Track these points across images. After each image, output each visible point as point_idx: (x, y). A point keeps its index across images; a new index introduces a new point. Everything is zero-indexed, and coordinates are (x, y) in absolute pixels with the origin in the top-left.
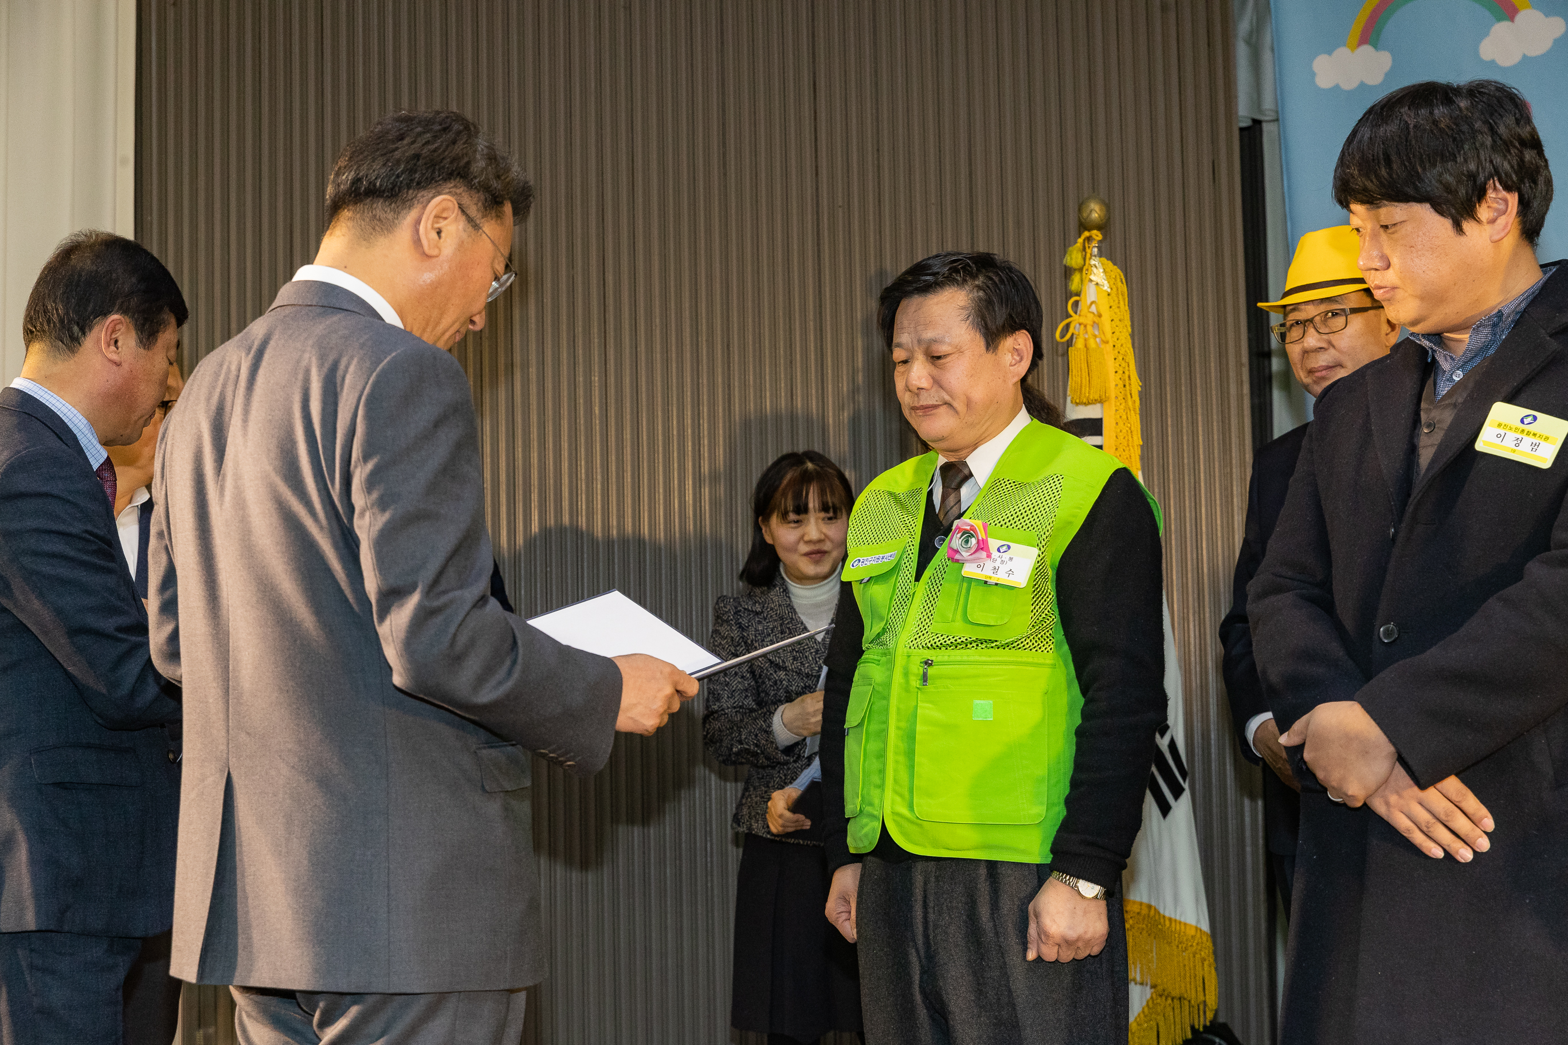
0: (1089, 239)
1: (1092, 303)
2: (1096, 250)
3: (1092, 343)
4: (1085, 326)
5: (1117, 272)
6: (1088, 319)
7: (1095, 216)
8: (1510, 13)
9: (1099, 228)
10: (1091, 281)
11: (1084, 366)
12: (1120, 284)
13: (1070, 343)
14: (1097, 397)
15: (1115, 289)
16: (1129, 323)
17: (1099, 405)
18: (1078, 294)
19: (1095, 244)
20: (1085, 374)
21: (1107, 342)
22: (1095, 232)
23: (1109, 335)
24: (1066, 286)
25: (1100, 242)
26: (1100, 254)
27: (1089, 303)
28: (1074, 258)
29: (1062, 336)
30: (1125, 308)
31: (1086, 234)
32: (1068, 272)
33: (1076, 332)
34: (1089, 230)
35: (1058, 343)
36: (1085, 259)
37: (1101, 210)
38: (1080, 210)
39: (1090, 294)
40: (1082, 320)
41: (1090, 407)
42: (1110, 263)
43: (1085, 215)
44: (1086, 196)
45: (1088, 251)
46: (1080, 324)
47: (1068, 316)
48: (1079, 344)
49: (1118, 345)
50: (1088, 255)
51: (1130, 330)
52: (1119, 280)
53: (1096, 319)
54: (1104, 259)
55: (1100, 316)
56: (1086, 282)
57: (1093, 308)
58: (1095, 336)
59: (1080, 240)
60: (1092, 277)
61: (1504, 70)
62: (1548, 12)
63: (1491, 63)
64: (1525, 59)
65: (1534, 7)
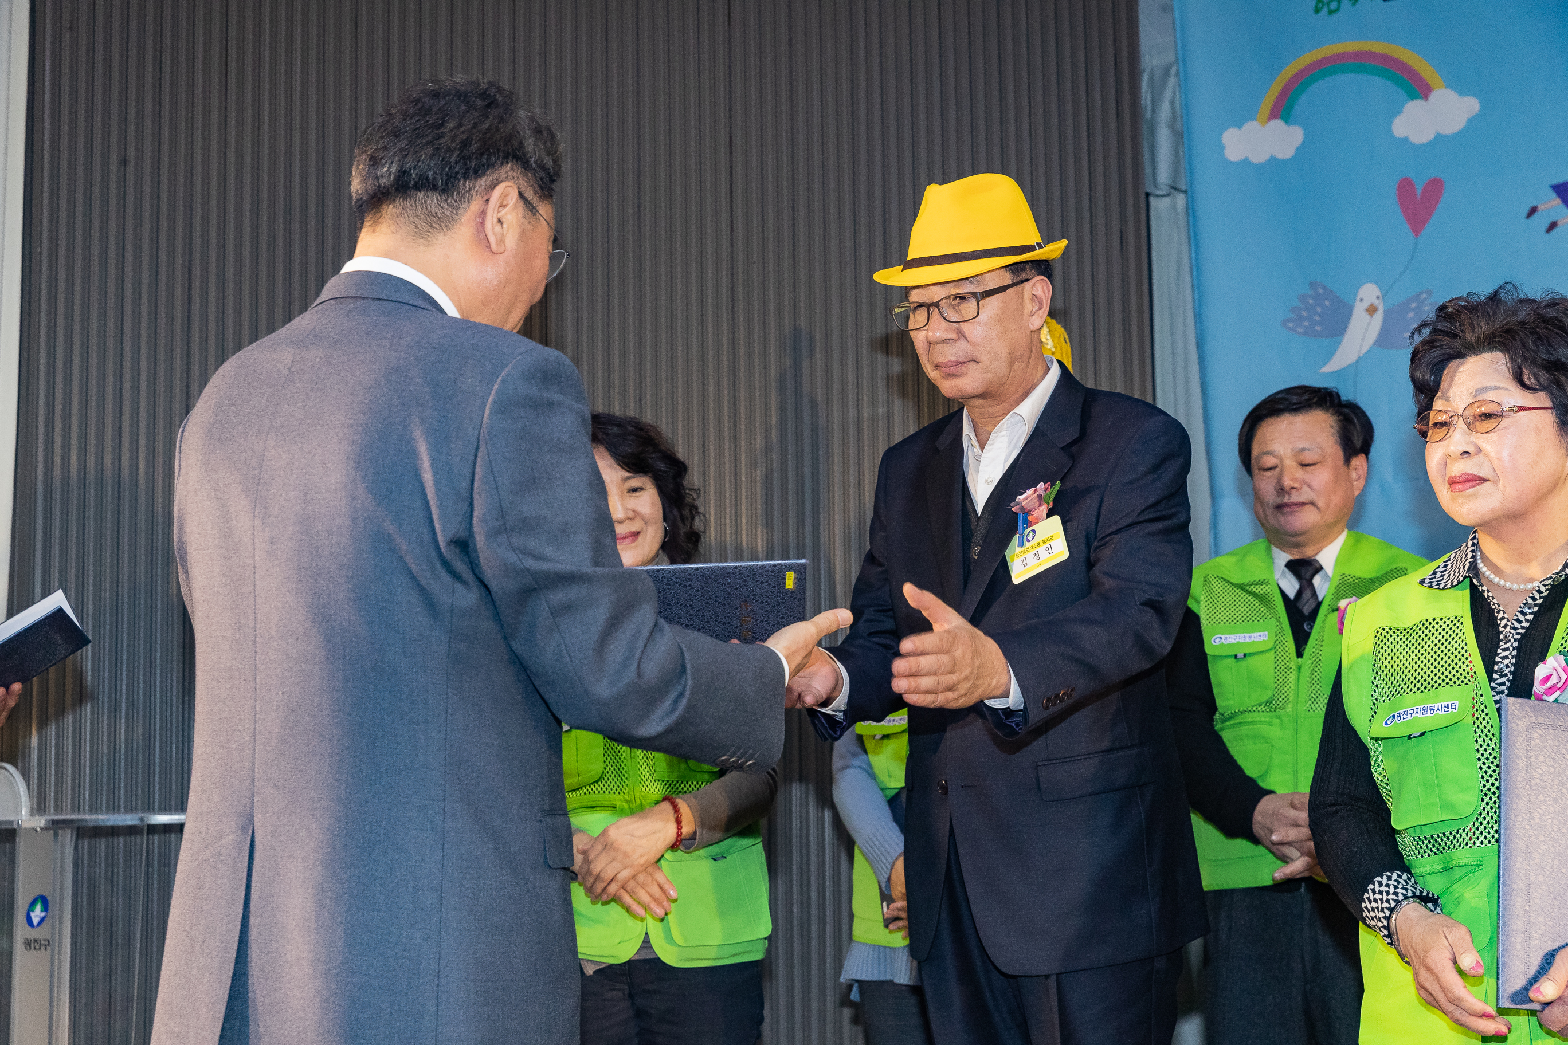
5: (1061, 331)
8: (1423, 91)
52: (1062, 339)
61: (1417, 147)
62: (1462, 92)
63: (1405, 140)
64: (1439, 137)
65: (1448, 85)
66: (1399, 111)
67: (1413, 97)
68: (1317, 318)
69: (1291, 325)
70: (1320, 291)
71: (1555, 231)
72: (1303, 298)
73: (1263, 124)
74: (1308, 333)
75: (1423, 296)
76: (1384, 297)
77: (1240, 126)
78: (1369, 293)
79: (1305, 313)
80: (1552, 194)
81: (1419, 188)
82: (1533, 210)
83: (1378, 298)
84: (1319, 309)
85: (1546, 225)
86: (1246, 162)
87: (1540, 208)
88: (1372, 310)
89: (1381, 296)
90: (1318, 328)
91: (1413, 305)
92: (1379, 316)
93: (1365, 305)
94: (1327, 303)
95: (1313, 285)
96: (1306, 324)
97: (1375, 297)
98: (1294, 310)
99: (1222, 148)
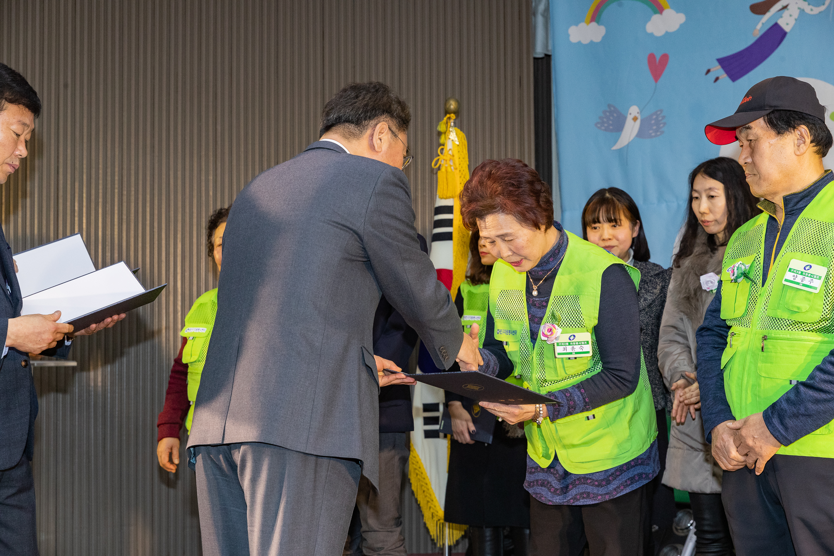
0: (449, 118)
1: (450, 149)
2: (452, 124)
3: (449, 169)
4: (446, 161)
5: (462, 135)
6: (448, 158)
7: (452, 107)
8: (660, 10)
9: (454, 113)
10: (449, 139)
11: (445, 180)
12: (463, 141)
13: (439, 169)
14: (451, 195)
15: (461, 143)
16: (467, 159)
17: (452, 199)
18: (443, 145)
19: (452, 121)
20: (445, 184)
21: (456, 169)
22: (452, 115)
23: (457, 165)
24: (438, 141)
25: (455, 120)
26: (455, 126)
27: (448, 149)
28: (442, 127)
29: (436, 165)
30: (465, 152)
31: (448, 116)
32: (439, 134)
33: (442, 163)
34: (450, 113)
35: (433, 169)
36: (447, 127)
37: (455, 104)
38: (445, 104)
39: (449, 145)
40: (445, 158)
41: (448, 200)
42: (459, 130)
43: (448, 106)
44: (449, 96)
45: (449, 124)
46: (444, 160)
47: (439, 156)
48: (443, 169)
49: (462, 171)
50: (449, 126)
51: (468, 163)
52: (463, 138)
53: (452, 157)
54: (456, 128)
55: (453, 156)
56: (447, 139)
57: (450, 152)
58: (451, 166)
59: (445, 119)
60: (450, 137)
61: (657, 38)
62: (678, 11)
63: (652, 35)
64: (667, 33)
65: (671, 8)
66: (649, 20)
67: (655, 13)
68: (611, 122)
69: (599, 125)
70: (612, 109)
71: (718, 82)
72: (604, 112)
73: (588, 25)
74: (605, 130)
75: (659, 113)
76: (641, 112)
77: (577, 24)
78: (634, 110)
79: (605, 120)
80: (717, 64)
81: (658, 58)
82: (708, 71)
83: (638, 113)
84: (611, 118)
85: (714, 79)
86: (579, 43)
87: (712, 70)
88: (635, 119)
89: (639, 112)
90: (611, 127)
91: (654, 117)
92: (638, 122)
93: (632, 116)
94: (615, 115)
95: (609, 106)
96: (606, 125)
97: (637, 113)
98: (600, 118)
99: (568, 36)
